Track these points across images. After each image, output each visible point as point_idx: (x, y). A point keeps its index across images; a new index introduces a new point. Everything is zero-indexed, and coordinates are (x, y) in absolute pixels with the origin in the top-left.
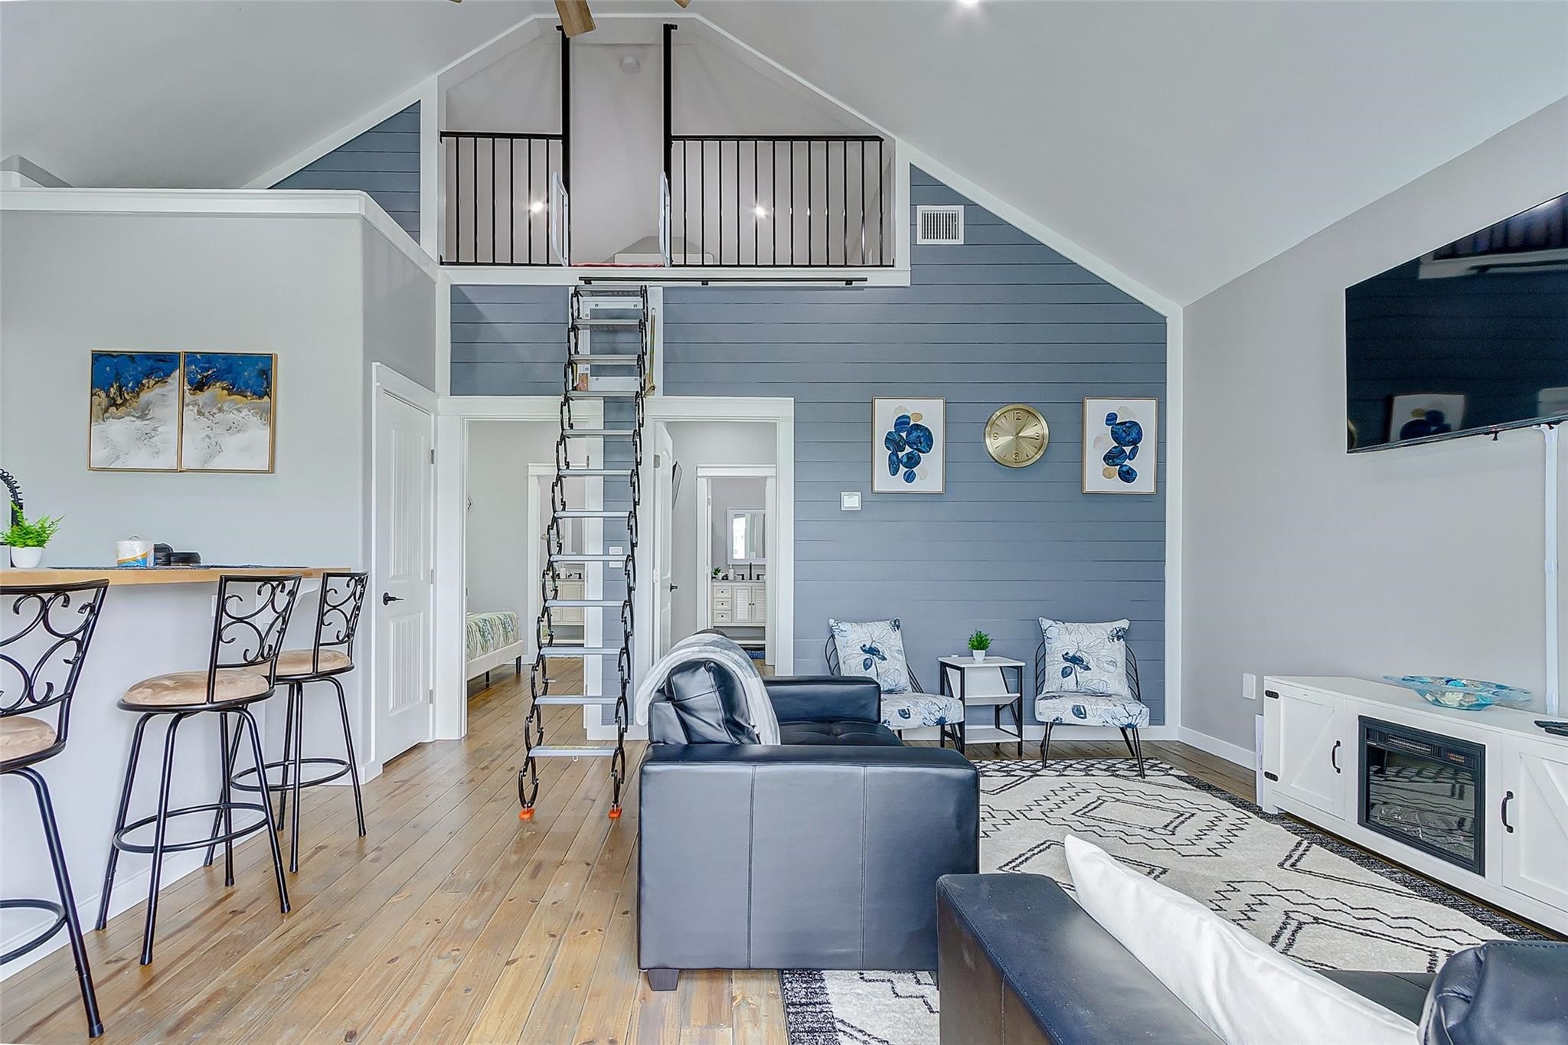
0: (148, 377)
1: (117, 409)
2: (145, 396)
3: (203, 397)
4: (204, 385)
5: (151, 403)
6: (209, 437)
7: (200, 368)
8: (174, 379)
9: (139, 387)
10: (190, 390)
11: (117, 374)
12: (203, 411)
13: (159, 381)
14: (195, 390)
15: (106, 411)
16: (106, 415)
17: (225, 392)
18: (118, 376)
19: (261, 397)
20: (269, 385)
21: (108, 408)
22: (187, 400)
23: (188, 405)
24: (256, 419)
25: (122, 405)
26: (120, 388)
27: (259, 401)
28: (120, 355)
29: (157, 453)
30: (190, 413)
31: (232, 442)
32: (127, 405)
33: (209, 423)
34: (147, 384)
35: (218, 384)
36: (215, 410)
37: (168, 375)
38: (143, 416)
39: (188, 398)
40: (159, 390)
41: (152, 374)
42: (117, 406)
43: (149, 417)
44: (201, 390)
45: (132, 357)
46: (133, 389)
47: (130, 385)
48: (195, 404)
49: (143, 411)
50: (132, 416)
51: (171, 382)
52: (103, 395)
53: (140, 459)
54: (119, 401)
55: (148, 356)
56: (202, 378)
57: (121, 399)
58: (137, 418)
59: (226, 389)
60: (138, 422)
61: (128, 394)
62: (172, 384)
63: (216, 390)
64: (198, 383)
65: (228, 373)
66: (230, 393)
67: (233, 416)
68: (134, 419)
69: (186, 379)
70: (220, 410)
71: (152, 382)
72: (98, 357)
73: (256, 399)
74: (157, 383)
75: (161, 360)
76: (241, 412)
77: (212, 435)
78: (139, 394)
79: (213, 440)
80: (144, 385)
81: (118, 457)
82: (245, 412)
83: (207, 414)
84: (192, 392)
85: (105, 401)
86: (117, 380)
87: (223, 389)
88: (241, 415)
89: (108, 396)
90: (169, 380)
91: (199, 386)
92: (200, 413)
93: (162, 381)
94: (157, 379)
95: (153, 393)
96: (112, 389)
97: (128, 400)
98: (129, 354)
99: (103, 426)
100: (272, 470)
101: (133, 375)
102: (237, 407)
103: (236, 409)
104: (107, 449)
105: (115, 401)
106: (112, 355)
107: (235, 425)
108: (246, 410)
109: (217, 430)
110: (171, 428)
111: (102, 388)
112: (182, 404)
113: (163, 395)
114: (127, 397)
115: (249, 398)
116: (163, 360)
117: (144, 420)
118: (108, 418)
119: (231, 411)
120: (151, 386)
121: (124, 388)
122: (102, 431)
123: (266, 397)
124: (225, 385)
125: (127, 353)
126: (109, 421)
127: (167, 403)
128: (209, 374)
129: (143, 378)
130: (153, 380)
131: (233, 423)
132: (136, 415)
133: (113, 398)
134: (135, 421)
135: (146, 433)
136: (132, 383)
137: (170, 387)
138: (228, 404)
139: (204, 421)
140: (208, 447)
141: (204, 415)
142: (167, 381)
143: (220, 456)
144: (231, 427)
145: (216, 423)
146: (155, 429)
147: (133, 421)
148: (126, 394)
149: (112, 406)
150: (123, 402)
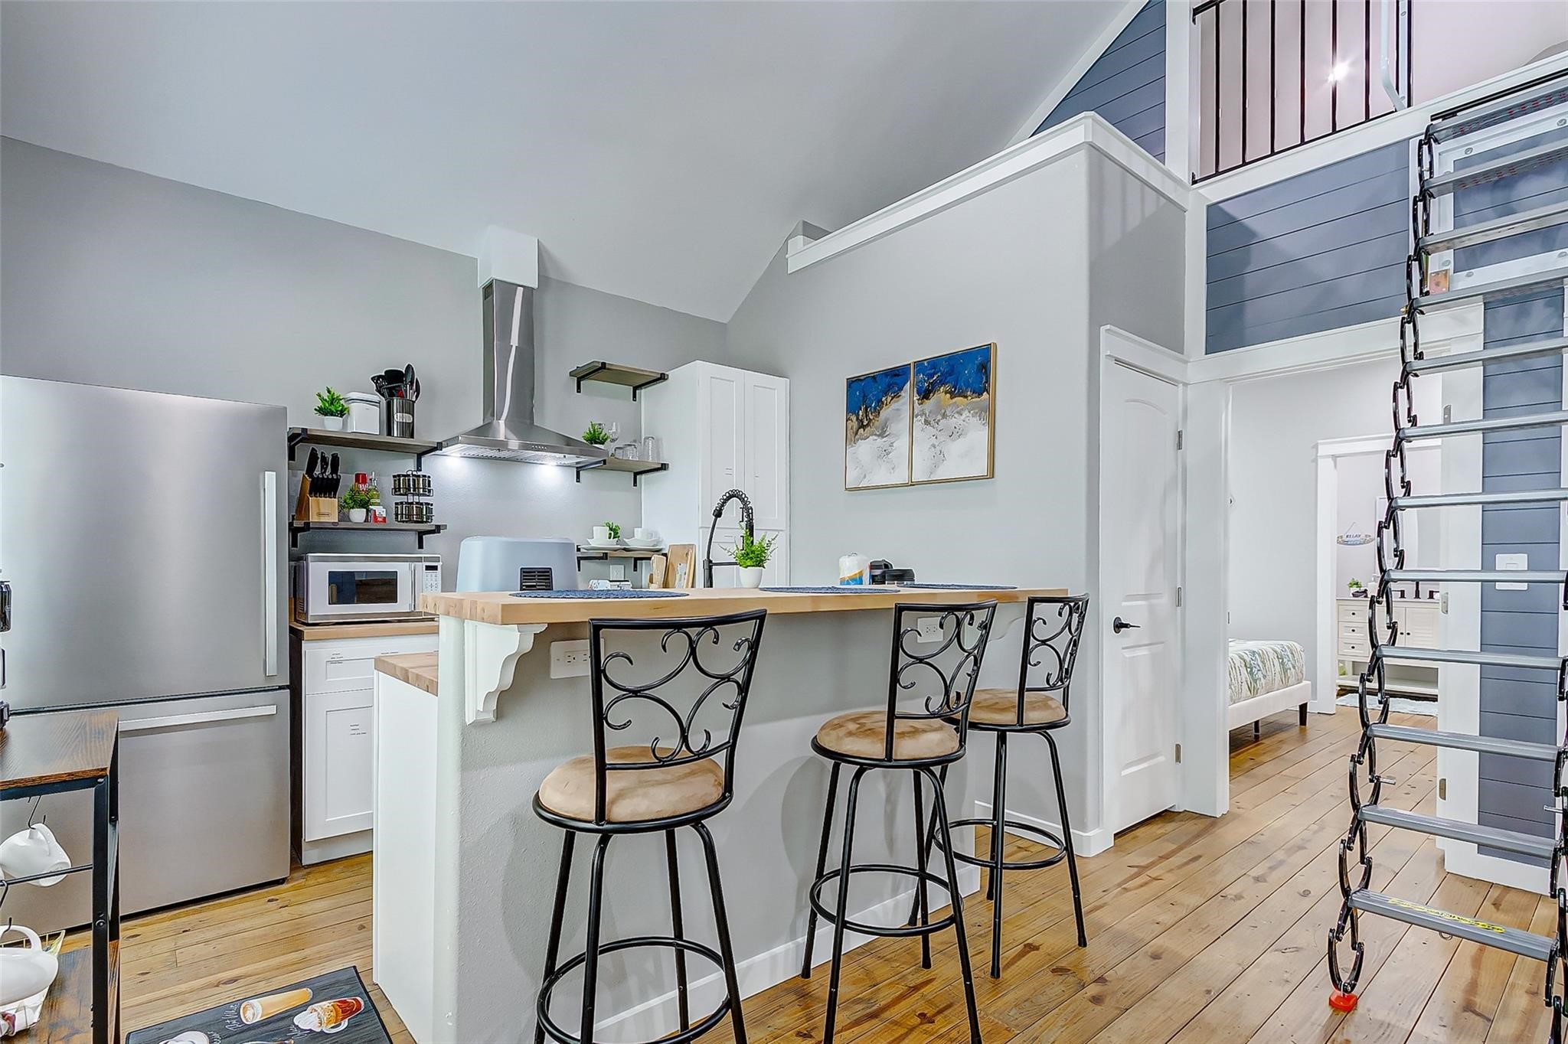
0: (886, 394)
1: (864, 431)
2: (884, 413)
3: (929, 404)
5: (888, 419)
6: (934, 446)
7: (927, 375)
8: (906, 392)
9: (880, 403)
10: (918, 400)
11: (864, 396)
12: (929, 420)
13: (894, 397)
14: (923, 399)
15: (857, 433)
16: (857, 437)
17: (948, 396)
18: (865, 399)
19: (980, 394)
20: (987, 381)
21: (858, 431)
22: (916, 412)
23: (917, 416)
24: (975, 421)
25: (868, 425)
26: (866, 410)
27: (978, 399)
28: (867, 378)
29: (893, 468)
30: (919, 422)
31: (955, 448)
32: (872, 425)
33: (934, 432)
34: (885, 402)
35: (942, 389)
36: (939, 417)
37: (901, 389)
38: (882, 435)
39: (918, 408)
40: (894, 405)
41: (889, 391)
42: (864, 428)
43: (887, 433)
44: (927, 399)
45: (873, 378)
46: (875, 408)
48: (923, 414)
49: (883, 429)
50: (876, 435)
51: (904, 395)
52: (854, 419)
53: (880, 477)
54: (866, 423)
55: (887, 373)
56: (929, 386)
57: (867, 420)
58: (878, 436)
59: (949, 393)
60: (880, 440)
61: (872, 414)
62: (904, 397)
63: (941, 396)
64: (925, 391)
65: (950, 375)
66: (953, 395)
67: (954, 421)
68: (875, 438)
69: (915, 389)
70: (944, 416)
71: (889, 399)
72: (852, 383)
73: (976, 397)
75: (896, 375)
76: (962, 415)
77: (937, 444)
78: (879, 413)
79: (938, 449)
80: (883, 403)
81: (865, 476)
82: (966, 413)
83: (932, 422)
84: (920, 402)
85: (855, 424)
86: (864, 402)
87: (946, 393)
88: (963, 417)
89: (857, 419)
90: (902, 393)
91: (925, 394)
92: (927, 422)
93: (897, 396)
94: (893, 395)
95: (890, 409)
96: (860, 412)
97: (872, 420)
98: (873, 375)
99: (855, 448)
100: (991, 473)
101: (875, 395)
102: (958, 409)
103: (957, 412)
104: (858, 469)
105: (863, 423)
106: (861, 380)
107: (957, 430)
108: (966, 412)
109: (941, 438)
110: (905, 439)
111: (854, 413)
112: (913, 416)
113: (898, 410)
114: (871, 417)
115: (970, 398)
116: (898, 375)
117: (883, 437)
118: (858, 440)
119: (953, 416)
120: (888, 403)
121: (869, 410)
122: (855, 453)
123: (985, 393)
124: (948, 389)
125: (871, 375)
126: (859, 442)
127: (901, 417)
128: (934, 380)
129: (883, 397)
130: (890, 396)
131: (955, 428)
132: (878, 433)
133: (861, 421)
134: (877, 440)
135: (885, 451)
136: (874, 404)
137: (903, 401)
138: (951, 408)
139: (930, 430)
140: (934, 457)
141: (930, 424)
142: (900, 396)
143: (944, 464)
144: (953, 433)
145: (940, 431)
146: (891, 445)
147: (875, 440)
148: (870, 415)
149: (860, 428)
150: (868, 423)
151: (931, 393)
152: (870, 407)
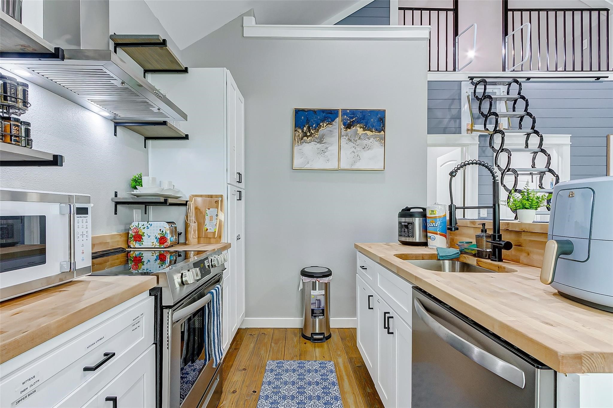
0: (323, 121)
1: (308, 138)
2: (322, 131)
3: (351, 132)
4: (351, 125)
5: (325, 135)
6: (354, 152)
8: (336, 123)
9: (318, 126)
10: (344, 128)
11: (307, 120)
12: (351, 139)
13: (328, 124)
15: (302, 139)
16: (302, 141)
17: (362, 129)
18: (308, 121)
19: (380, 132)
22: (343, 134)
23: (343, 136)
24: (377, 144)
25: (310, 136)
26: (309, 128)
27: (378, 134)
28: (309, 111)
29: (328, 160)
30: (344, 140)
31: (365, 155)
32: (313, 136)
33: (354, 145)
34: (322, 125)
35: (358, 125)
36: (357, 139)
37: (333, 120)
38: (320, 142)
39: (343, 132)
40: (328, 128)
41: (325, 120)
42: (308, 137)
43: (324, 142)
44: (350, 128)
45: (314, 112)
46: (315, 128)
47: (314, 126)
48: (347, 135)
49: (321, 139)
50: (315, 142)
51: (335, 124)
52: (300, 131)
53: (319, 164)
54: (308, 134)
55: (323, 111)
56: (350, 122)
57: (309, 133)
58: (318, 142)
60: (319, 145)
62: (335, 125)
63: (357, 128)
64: (348, 124)
66: (364, 129)
67: (365, 142)
69: (342, 123)
70: (360, 138)
71: (325, 125)
72: (297, 112)
75: (329, 113)
76: (370, 139)
77: (355, 151)
78: (318, 130)
79: (356, 154)
80: (321, 126)
81: (308, 163)
82: (372, 139)
83: (353, 140)
84: (345, 129)
85: (301, 134)
86: (307, 123)
87: (361, 128)
88: (370, 141)
89: (303, 131)
90: (333, 123)
91: (348, 126)
92: (349, 140)
93: (330, 123)
94: (327, 123)
95: (326, 130)
97: (313, 133)
98: (313, 110)
99: (300, 147)
101: (315, 121)
102: (368, 137)
104: (303, 158)
105: (306, 134)
106: (304, 111)
107: (367, 146)
108: (372, 138)
109: (358, 148)
110: (335, 148)
111: (300, 128)
112: (340, 136)
113: (331, 131)
114: (313, 132)
115: (374, 132)
116: (331, 114)
117: (321, 144)
118: (303, 143)
119: (365, 139)
120: (324, 126)
121: (311, 128)
122: (299, 150)
123: (382, 132)
124: (362, 126)
125: (312, 110)
126: (303, 144)
127: (333, 135)
128: (354, 120)
129: (321, 123)
130: (326, 123)
131: (366, 145)
132: (317, 141)
133: (305, 133)
134: (317, 144)
135: (322, 151)
136: (315, 125)
137: (334, 127)
138: (364, 135)
139: (351, 144)
140: (354, 157)
141: (351, 141)
142: (332, 124)
143: (360, 162)
144: (365, 147)
145: (357, 145)
146: (327, 148)
147: (316, 144)
148: (312, 131)
149: (304, 136)
150: (310, 134)
151: (351, 126)
152: (311, 126)
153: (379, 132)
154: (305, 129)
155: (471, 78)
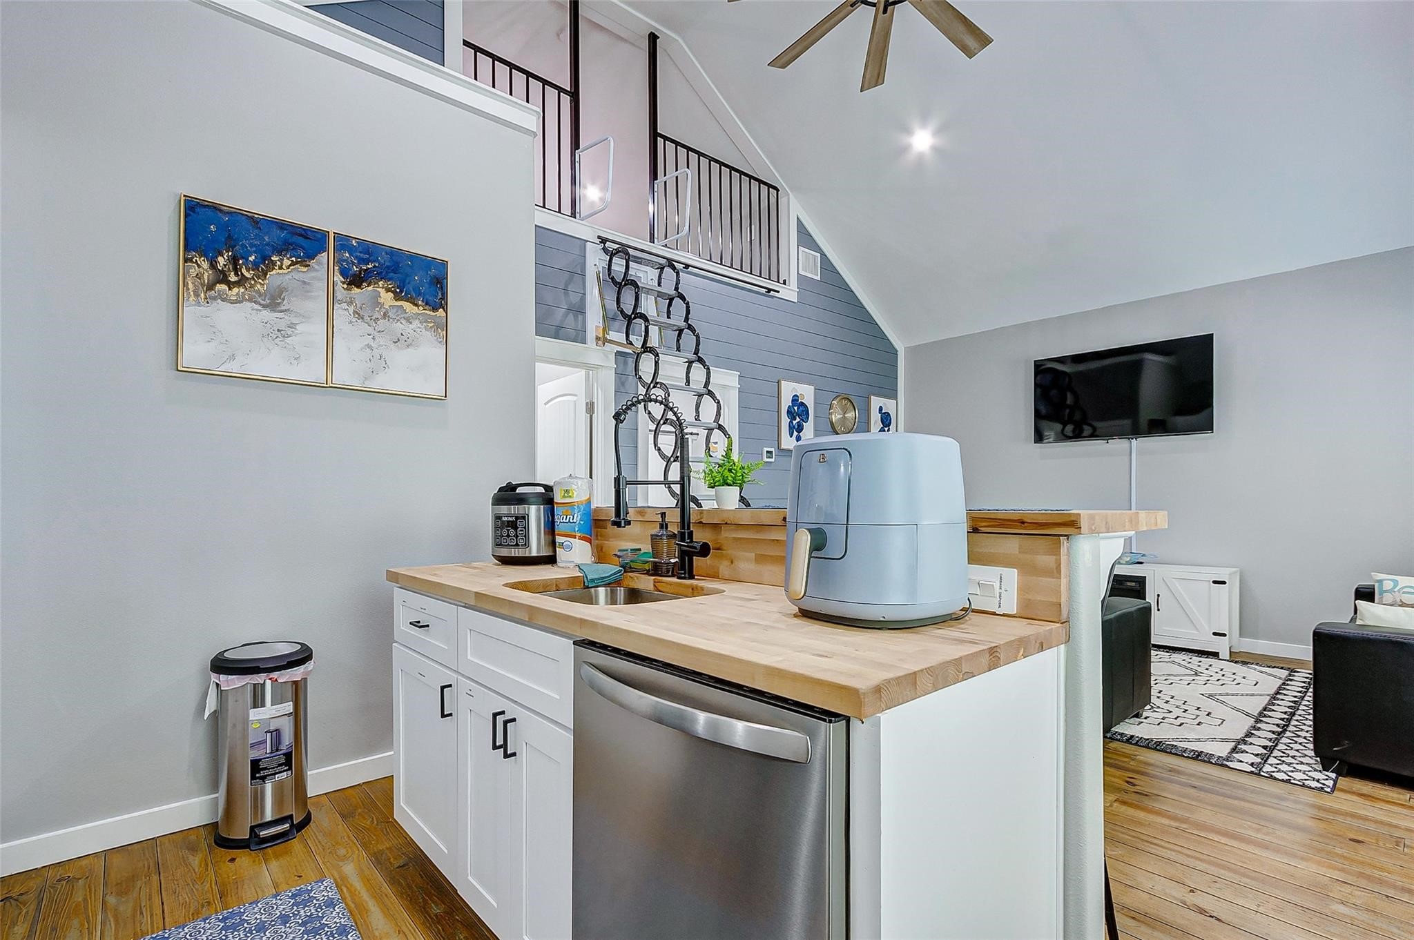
0: (280, 252)
1: (229, 290)
2: (276, 278)
3: (361, 295)
4: (362, 280)
5: (286, 289)
6: (370, 348)
7: (356, 257)
8: (319, 263)
9: (267, 262)
10: (344, 283)
11: (229, 237)
12: (361, 313)
13: (297, 263)
14: (349, 284)
15: (211, 287)
16: (210, 294)
17: (391, 295)
18: (229, 242)
19: (435, 309)
20: (444, 297)
21: (214, 284)
22: (339, 296)
23: (340, 302)
24: (430, 335)
25: (238, 284)
26: (234, 260)
27: (432, 313)
28: (234, 213)
29: (296, 359)
30: (342, 315)
31: (400, 357)
32: (248, 285)
33: (370, 330)
34: (278, 263)
35: (381, 283)
36: (377, 315)
37: (311, 257)
38: (272, 306)
39: (341, 292)
40: (297, 274)
41: (287, 250)
42: (230, 285)
43: (283, 308)
44: (359, 287)
45: (255, 221)
46: (255, 265)
47: (251, 259)
48: (351, 302)
49: (273, 298)
50: (256, 302)
51: (316, 267)
52: (205, 265)
53: (269, 364)
54: (233, 278)
55: (281, 225)
56: (360, 272)
57: (236, 274)
58: (264, 306)
59: (392, 292)
60: (266, 314)
61: (248, 270)
62: (317, 270)
63: (378, 290)
64: (354, 275)
65: (393, 272)
66: (397, 297)
67: (400, 327)
68: (259, 307)
69: (336, 268)
70: (385, 316)
71: (287, 262)
72: (194, 207)
73: (430, 310)
74: (293, 264)
75: (300, 235)
76: (411, 323)
77: (373, 346)
78: (265, 274)
79: (376, 352)
80: (274, 263)
81: (232, 358)
82: (416, 323)
83: (366, 318)
84: (345, 286)
85: (208, 274)
86: (230, 247)
87: (388, 290)
88: (412, 327)
89: (213, 266)
90: (313, 264)
91: (356, 281)
92: (357, 315)
93: (302, 263)
94: (294, 259)
95: (288, 276)
96: (220, 258)
97: (247, 278)
98: (250, 215)
99: (204, 310)
100: (444, 397)
101: (254, 245)
102: (406, 315)
103: (405, 319)
104: (213, 344)
105: (226, 277)
106: (221, 211)
107: (405, 338)
108: (417, 321)
109: (381, 340)
110: (317, 329)
111: (203, 254)
112: (332, 300)
113: (304, 283)
114: (247, 274)
115: (421, 308)
116: (304, 237)
117: (275, 311)
118: (215, 299)
119: (398, 320)
120: (284, 267)
121: (241, 262)
122: (202, 316)
123: (441, 310)
124: (390, 286)
125: (245, 213)
126: (215, 304)
127: (310, 294)
128: (369, 268)
129: (273, 253)
130: (288, 259)
131: (402, 335)
132: (262, 302)
133: (222, 272)
134: (260, 311)
135: (278, 330)
136: (253, 257)
137: (313, 274)
138: (395, 310)
139: (362, 327)
140: (370, 360)
141: (363, 318)
142: (309, 265)
143: (386, 373)
144: (399, 340)
145: (379, 332)
146: (292, 326)
147: (257, 310)
148: (244, 270)
149: (220, 282)
150: (240, 280)
151: (363, 282)
152: (243, 258)
153: (433, 309)
154: (221, 261)
155: (602, 240)
